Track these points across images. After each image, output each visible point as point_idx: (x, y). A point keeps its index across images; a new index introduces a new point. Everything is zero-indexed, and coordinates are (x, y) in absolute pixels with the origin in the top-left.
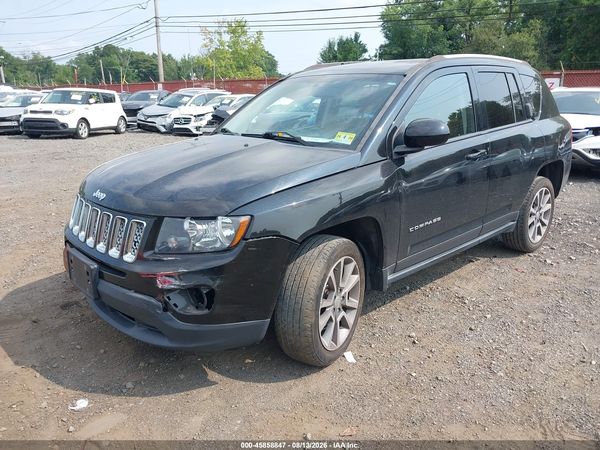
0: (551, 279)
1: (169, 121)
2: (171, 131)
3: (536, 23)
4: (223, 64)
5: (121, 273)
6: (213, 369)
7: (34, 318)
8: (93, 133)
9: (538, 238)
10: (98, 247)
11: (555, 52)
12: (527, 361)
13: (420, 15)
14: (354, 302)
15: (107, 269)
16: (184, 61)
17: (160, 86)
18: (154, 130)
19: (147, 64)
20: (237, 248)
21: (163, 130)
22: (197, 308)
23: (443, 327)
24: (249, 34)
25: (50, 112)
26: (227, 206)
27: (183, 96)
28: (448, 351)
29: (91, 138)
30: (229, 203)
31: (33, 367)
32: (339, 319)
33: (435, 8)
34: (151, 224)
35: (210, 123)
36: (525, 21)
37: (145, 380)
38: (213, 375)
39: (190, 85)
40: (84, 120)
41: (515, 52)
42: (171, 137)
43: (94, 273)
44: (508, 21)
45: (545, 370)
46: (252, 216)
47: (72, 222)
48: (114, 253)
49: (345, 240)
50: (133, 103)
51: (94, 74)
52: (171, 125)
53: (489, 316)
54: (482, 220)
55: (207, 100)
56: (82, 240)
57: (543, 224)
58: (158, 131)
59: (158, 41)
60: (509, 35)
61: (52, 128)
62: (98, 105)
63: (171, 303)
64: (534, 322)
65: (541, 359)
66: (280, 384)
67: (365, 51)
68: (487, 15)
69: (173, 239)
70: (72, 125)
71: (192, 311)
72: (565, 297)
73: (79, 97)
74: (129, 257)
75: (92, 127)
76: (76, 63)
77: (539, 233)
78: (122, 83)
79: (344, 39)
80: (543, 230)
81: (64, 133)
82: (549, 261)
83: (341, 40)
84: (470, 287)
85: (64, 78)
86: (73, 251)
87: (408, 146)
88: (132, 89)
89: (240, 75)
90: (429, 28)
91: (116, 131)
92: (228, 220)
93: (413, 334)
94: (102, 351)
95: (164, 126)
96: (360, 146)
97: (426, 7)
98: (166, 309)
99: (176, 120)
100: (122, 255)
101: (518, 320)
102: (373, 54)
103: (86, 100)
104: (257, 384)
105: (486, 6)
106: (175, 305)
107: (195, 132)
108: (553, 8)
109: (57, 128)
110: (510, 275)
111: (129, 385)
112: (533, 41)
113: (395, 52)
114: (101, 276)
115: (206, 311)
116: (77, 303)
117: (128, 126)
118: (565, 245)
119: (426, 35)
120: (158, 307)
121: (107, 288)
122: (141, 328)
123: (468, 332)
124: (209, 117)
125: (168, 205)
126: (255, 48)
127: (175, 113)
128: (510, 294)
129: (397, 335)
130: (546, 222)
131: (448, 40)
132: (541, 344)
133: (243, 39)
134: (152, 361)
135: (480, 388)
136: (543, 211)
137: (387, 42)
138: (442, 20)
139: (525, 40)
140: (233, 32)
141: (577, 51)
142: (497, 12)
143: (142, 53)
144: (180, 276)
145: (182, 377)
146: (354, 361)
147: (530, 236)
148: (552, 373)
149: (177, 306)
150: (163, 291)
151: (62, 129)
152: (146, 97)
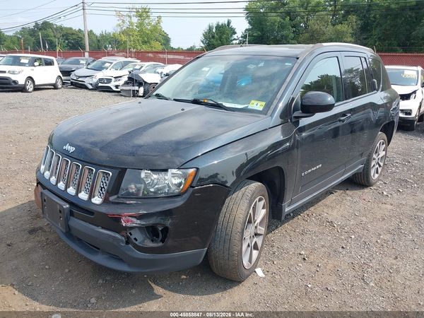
0: (389, 207)
1: (95, 80)
2: (96, 88)
3: (353, 18)
4: (132, 39)
5: (91, 212)
6: (158, 285)
7: (9, 242)
8: (37, 88)
9: (377, 176)
10: (69, 190)
11: (365, 39)
12: (389, 274)
13: (273, 9)
14: (262, 230)
15: (78, 208)
16: (102, 36)
17: (87, 54)
18: (83, 87)
19: (75, 37)
20: (186, 194)
21: (90, 87)
22: (152, 241)
23: (323, 246)
24: (152, 18)
25: (5, 72)
26: (178, 161)
27: (105, 62)
28: (330, 266)
29: (36, 92)
30: (179, 158)
31: (12, 285)
32: (253, 244)
33: (284, 5)
34: (116, 174)
35: (126, 83)
36: (344, 16)
37: (104, 296)
38: (158, 290)
39: (109, 54)
40: (30, 78)
41: (338, 38)
42: (97, 93)
43: (66, 212)
44: (333, 16)
45: (402, 280)
46: (198, 169)
47: (43, 167)
48: (83, 196)
49: (260, 184)
50: (67, 66)
51: (34, 43)
52: (97, 84)
53: (353, 237)
54: (345, 165)
55: (123, 65)
56: (54, 183)
57: (380, 166)
58: (86, 88)
59: (85, 20)
60: (334, 25)
61: (7, 84)
62: (41, 67)
63: (132, 237)
64: (386, 241)
65: (398, 271)
66: (211, 296)
67: (235, 33)
68: (318, 11)
69: (133, 186)
70: (21, 81)
71: (150, 244)
72: (403, 221)
73: (26, 61)
74: (97, 200)
75: (36, 84)
76: (21, 34)
77: (377, 173)
78: (58, 51)
79: (220, 24)
80: (380, 170)
81: (15, 87)
82: (385, 193)
83: (218, 25)
84: (335, 213)
85: (12, 46)
86: (46, 192)
87: (303, 112)
88: (65, 56)
89: (145, 48)
90: (279, 19)
91: (55, 87)
92: (179, 172)
93: (303, 252)
94: (67, 270)
95: (91, 84)
96: (270, 112)
97: (277, 4)
98: (127, 243)
99: (101, 80)
100: (90, 198)
101: (374, 240)
102: (240, 36)
103: (32, 64)
104: (194, 297)
105: (318, 4)
106: (135, 239)
107: (114, 89)
108: (363, 8)
109: (10, 84)
110: (361, 204)
111: (93, 300)
112: (350, 30)
113: (255, 34)
114: (72, 214)
115: (160, 244)
116: (41, 228)
117: (63, 84)
118: (393, 180)
119: (276, 24)
120: (122, 241)
121: (78, 224)
122: (105, 256)
123: (341, 250)
124: (125, 79)
125: (130, 159)
126: (156, 29)
127: (100, 75)
128: (364, 219)
129: (291, 253)
130: (382, 164)
131: (292, 27)
132: (395, 259)
133: (147, 21)
134: (108, 278)
135: (359, 296)
136: (380, 156)
137: (251, 27)
138: (288, 13)
139: (345, 30)
140: (140, 16)
141: (379, 38)
142: (325, 9)
143: (71, 29)
144: (140, 217)
145: (134, 291)
146: (264, 276)
147: (372, 175)
148: (408, 283)
149: (136, 240)
150: (126, 228)
151: (13, 85)
152: (77, 62)
